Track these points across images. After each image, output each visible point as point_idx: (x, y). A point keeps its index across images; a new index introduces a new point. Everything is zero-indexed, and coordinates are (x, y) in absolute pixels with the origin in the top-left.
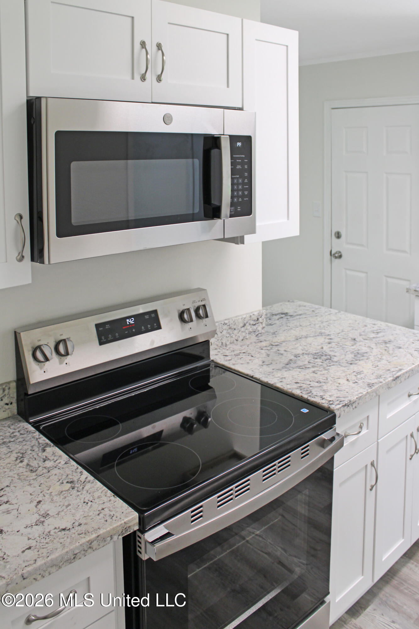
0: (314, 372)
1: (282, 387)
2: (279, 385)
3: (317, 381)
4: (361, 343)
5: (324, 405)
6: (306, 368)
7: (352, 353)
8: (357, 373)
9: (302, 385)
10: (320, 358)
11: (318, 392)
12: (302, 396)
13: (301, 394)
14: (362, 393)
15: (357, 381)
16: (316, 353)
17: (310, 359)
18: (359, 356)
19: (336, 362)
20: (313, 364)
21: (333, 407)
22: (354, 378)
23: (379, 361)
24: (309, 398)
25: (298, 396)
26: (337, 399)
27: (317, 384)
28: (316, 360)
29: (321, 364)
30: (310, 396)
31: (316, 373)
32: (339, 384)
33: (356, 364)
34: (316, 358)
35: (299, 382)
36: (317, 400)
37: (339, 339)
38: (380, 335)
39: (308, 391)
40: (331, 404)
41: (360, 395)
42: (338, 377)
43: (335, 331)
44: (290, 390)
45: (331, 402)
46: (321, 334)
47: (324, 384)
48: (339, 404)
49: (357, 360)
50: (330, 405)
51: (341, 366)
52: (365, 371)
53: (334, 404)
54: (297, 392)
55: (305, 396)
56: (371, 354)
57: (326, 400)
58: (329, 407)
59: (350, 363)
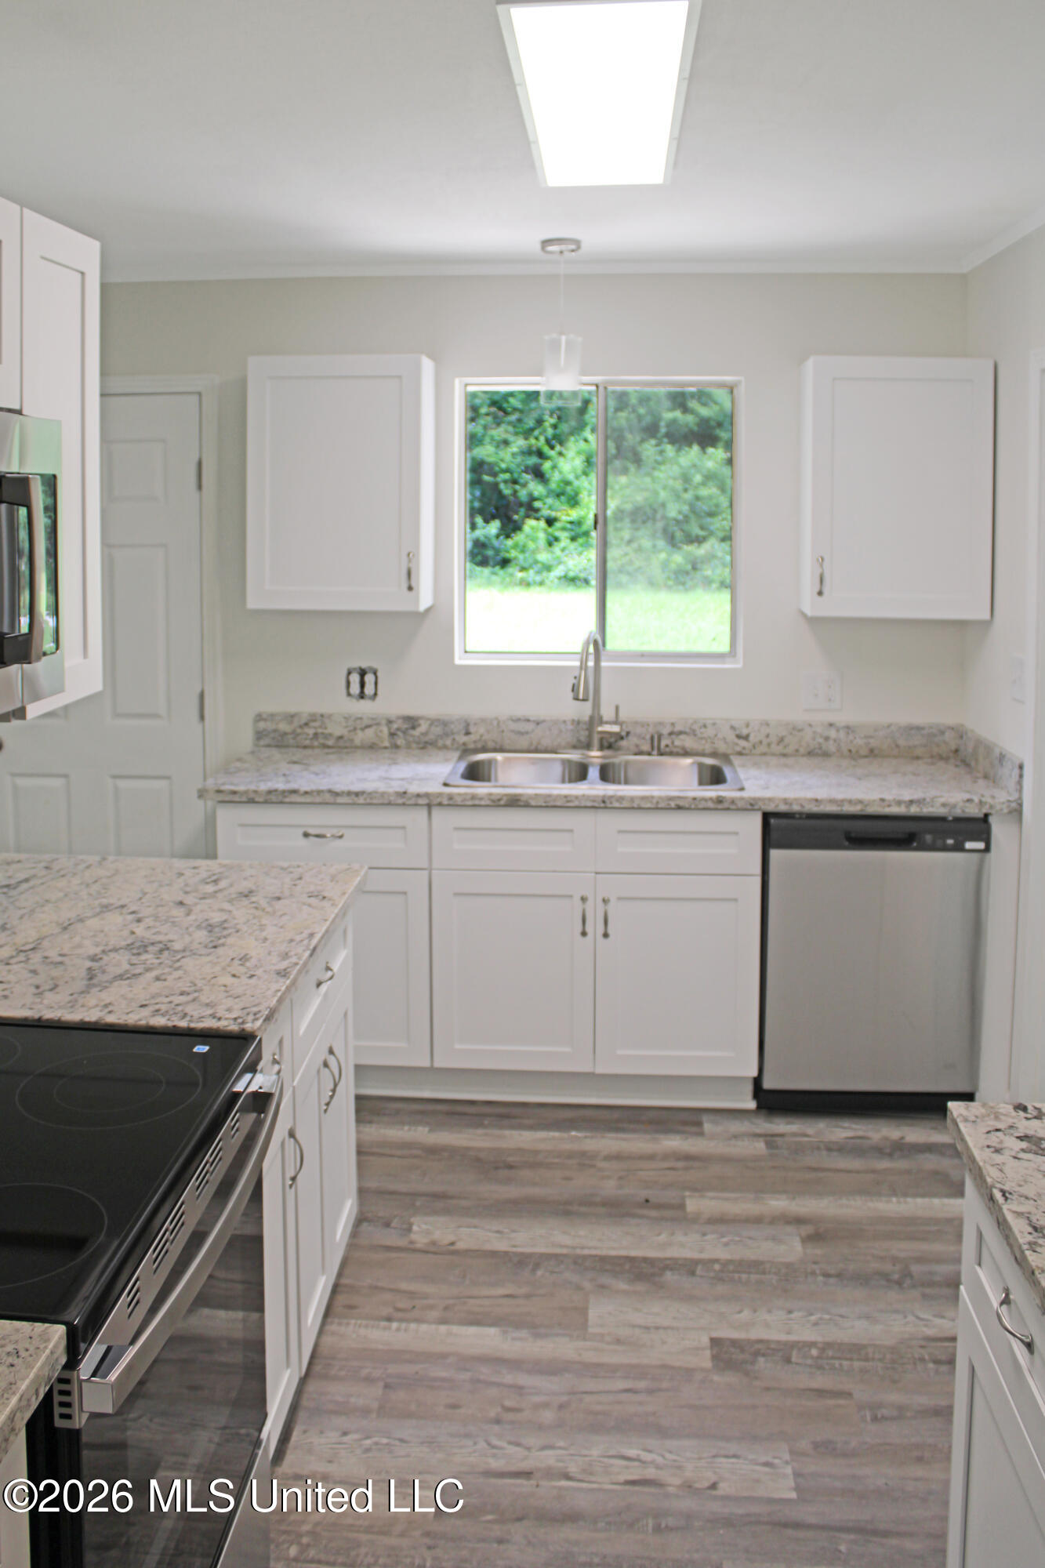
0: (158, 979)
1: (121, 1022)
2: (111, 1019)
3: (178, 992)
4: (199, 907)
5: (230, 1028)
6: (134, 975)
7: (199, 927)
8: (240, 960)
9: (157, 1007)
10: (146, 952)
11: (200, 1011)
12: (174, 1026)
13: (170, 1024)
14: (279, 990)
15: (252, 973)
16: (128, 945)
17: (127, 957)
18: (217, 930)
19: (184, 951)
20: (143, 966)
21: (248, 1027)
22: (242, 970)
23: (262, 930)
24: (193, 1025)
25: (167, 1028)
26: (245, 1011)
27: (183, 999)
28: (144, 957)
29: (158, 961)
30: (191, 1021)
31: (165, 980)
32: (225, 986)
33: (223, 945)
34: (139, 954)
35: (144, 1003)
36: (209, 1024)
37: (151, 909)
38: (223, 884)
39: (179, 1015)
40: (243, 1023)
41: (279, 994)
42: (213, 976)
43: (128, 897)
44: (143, 1022)
45: (240, 1021)
46: (106, 908)
47: (196, 995)
48: (257, 1019)
49: (220, 939)
50: (242, 1026)
51: (200, 955)
52: (253, 953)
53: (247, 1023)
54: (160, 1021)
55: (183, 1024)
56: (236, 921)
57: (226, 1019)
58: (243, 1030)
59: (211, 945)
